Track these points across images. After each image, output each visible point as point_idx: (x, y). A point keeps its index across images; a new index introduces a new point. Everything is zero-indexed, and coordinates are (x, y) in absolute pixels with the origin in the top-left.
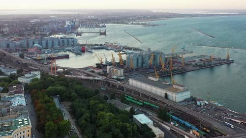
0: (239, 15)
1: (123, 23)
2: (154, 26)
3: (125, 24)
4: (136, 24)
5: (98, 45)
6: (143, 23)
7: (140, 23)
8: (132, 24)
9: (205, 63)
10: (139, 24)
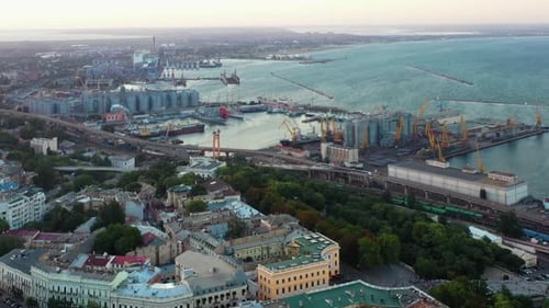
0: (484, 36)
1: (252, 57)
2: (323, 62)
3: (257, 58)
4: (283, 59)
5: (245, 104)
6: (297, 55)
7: (291, 56)
8: (274, 58)
9: (498, 135)
10: (289, 59)
